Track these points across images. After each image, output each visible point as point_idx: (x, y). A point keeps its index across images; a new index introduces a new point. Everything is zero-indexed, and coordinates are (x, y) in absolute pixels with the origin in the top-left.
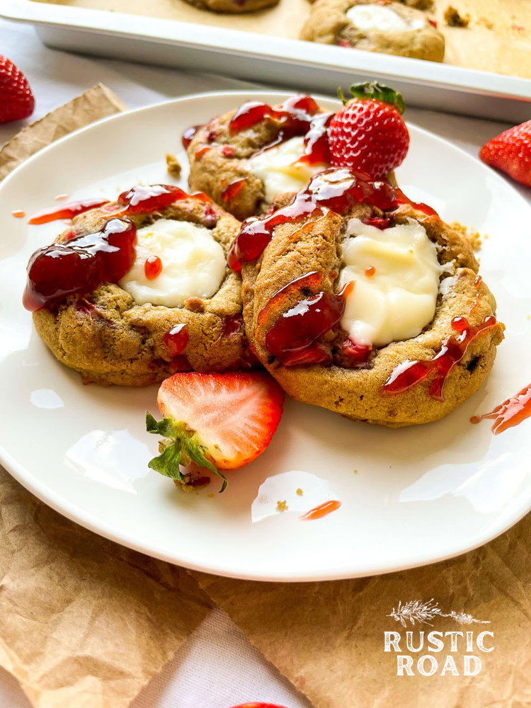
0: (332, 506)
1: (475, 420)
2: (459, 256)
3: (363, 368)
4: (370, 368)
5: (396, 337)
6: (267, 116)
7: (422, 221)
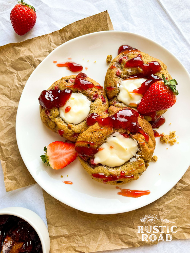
0: (71, 183)
1: (117, 188)
2: (142, 156)
5: (106, 165)
7: (138, 142)
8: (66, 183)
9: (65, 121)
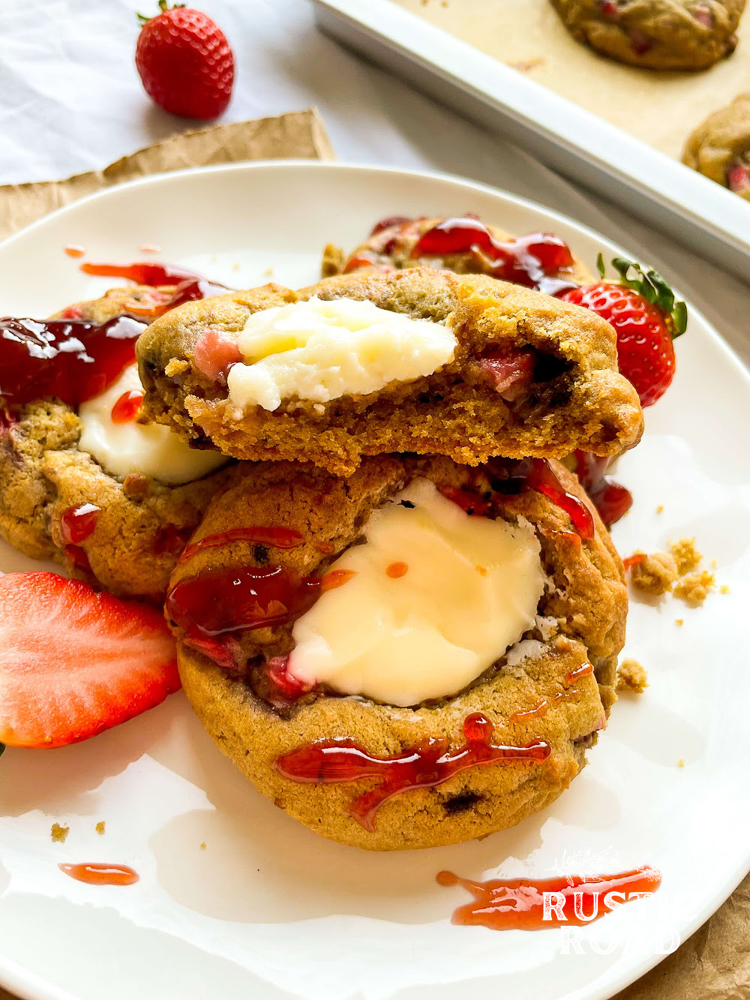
0: (123, 876)
1: (446, 879)
2: (575, 617)
3: (277, 712)
4: (285, 716)
5: (369, 692)
6: (475, 249)
7: (543, 530)
8: (86, 873)
9: (110, 467)
